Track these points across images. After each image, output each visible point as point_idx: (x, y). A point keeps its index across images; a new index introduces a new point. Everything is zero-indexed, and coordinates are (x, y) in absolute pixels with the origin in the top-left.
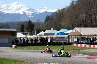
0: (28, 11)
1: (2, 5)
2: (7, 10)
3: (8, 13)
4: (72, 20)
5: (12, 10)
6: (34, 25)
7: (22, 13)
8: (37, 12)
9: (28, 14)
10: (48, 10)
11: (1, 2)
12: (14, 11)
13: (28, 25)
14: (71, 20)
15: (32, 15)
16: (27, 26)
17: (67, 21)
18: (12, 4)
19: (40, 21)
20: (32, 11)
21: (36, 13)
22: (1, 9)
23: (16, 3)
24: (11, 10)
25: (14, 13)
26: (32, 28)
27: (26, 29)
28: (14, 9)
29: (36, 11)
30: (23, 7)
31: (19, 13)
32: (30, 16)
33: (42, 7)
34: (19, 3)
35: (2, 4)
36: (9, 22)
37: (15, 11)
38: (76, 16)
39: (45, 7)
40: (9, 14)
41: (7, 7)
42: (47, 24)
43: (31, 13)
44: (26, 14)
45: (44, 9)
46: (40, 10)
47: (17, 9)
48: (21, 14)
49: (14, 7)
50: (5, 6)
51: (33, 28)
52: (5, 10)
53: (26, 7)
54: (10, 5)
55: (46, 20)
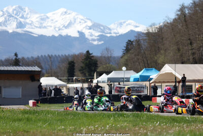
0: (90, 29)
1: (29, 16)
2: (40, 27)
3: (44, 34)
4: (182, 50)
5: (53, 28)
6: (97, 61)
7: (77, 35)
8: (110, 33)
9: (90, 38)
10: (137, 27)
11: (27, 9)
12: (57, 29)
13: (83, 63)
14: (179, 50)
15: (99, 40)
16: (82, 65)
17: (169, 51)
18: (54, 14)
19: (111, 52)
20: (99, 30)
21: (109, 35)
22: (27, 26)
23: (63, 10)
24: (51, 26)
25: (57, 35)
26: (93, 68)
27: (80, 71)
28: (58, 25)
29: (110, 29)
30: (78, 20)
31: (69, 35)
32: (95, 43)
33: (123, 21)
34: (69, 11)
35: (30, 13)
36: (45, 56)
37: (59, 30)
38: (189, 42)
39: (129, 21)
40: (45, 36)
41: (42, 22)
42: (127, 60)
43: (97, 34)
44: (87, 36)
45: (127, 25)
46: (117, 27)
47: (64, 26)
48: (74, 37)
49: (57, 21)
50: (37, 18)
51: (95, 69)
52: (37, 27)
53: (86, 20)
54: (49, 15)
55: (126, 50)
